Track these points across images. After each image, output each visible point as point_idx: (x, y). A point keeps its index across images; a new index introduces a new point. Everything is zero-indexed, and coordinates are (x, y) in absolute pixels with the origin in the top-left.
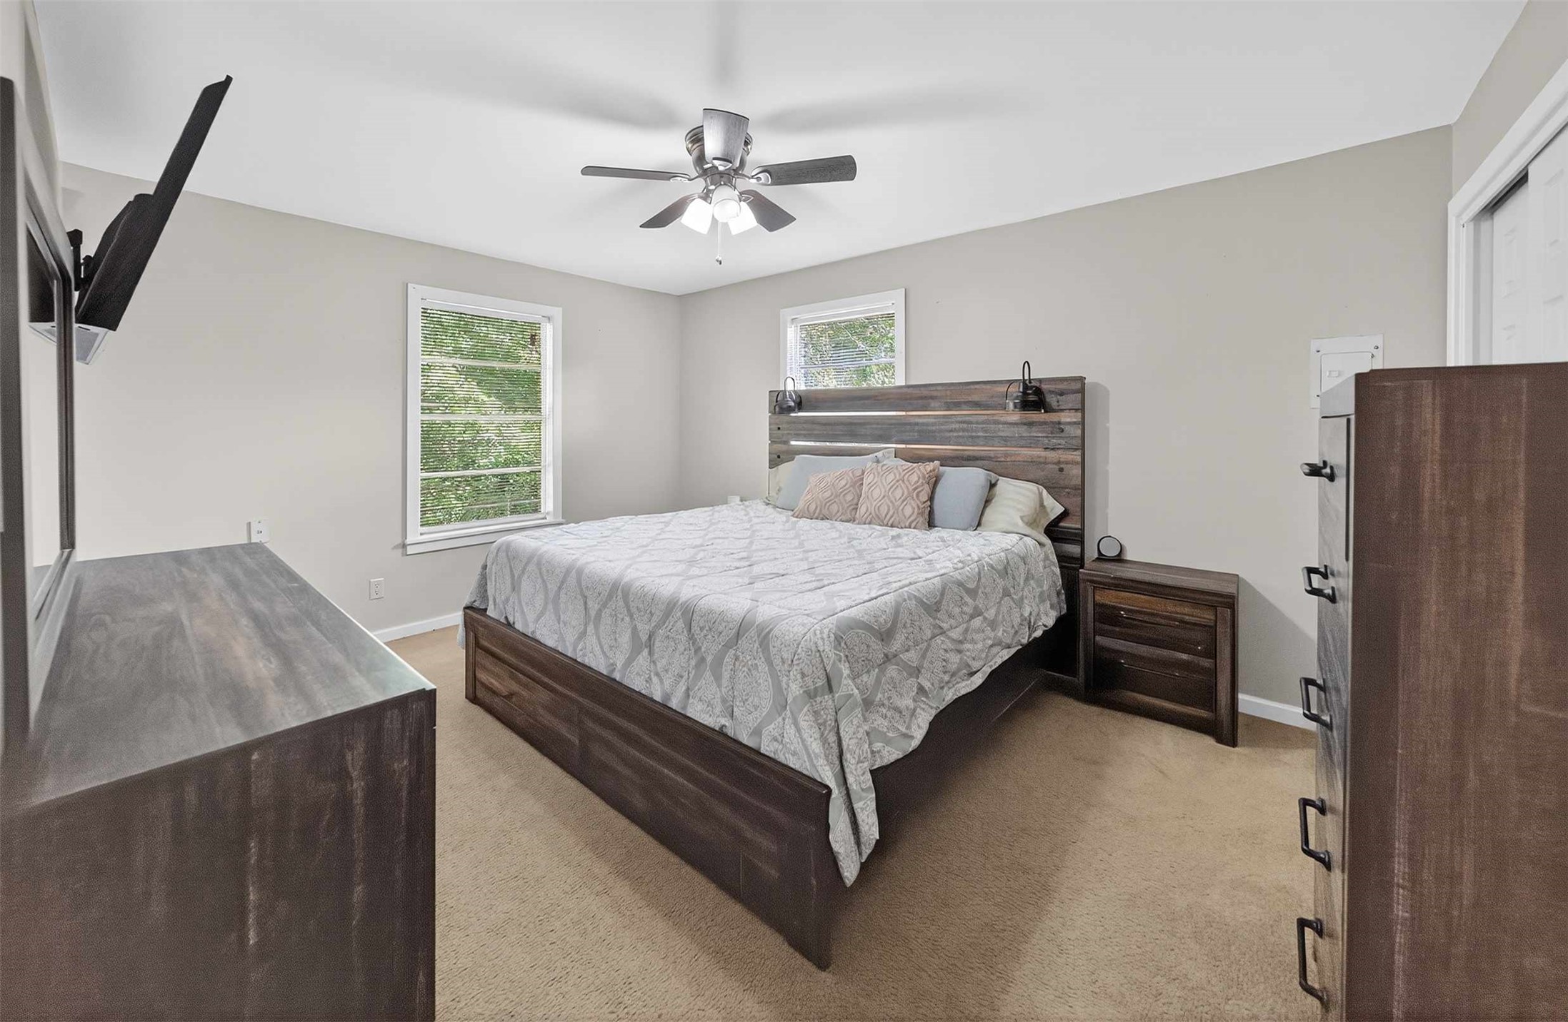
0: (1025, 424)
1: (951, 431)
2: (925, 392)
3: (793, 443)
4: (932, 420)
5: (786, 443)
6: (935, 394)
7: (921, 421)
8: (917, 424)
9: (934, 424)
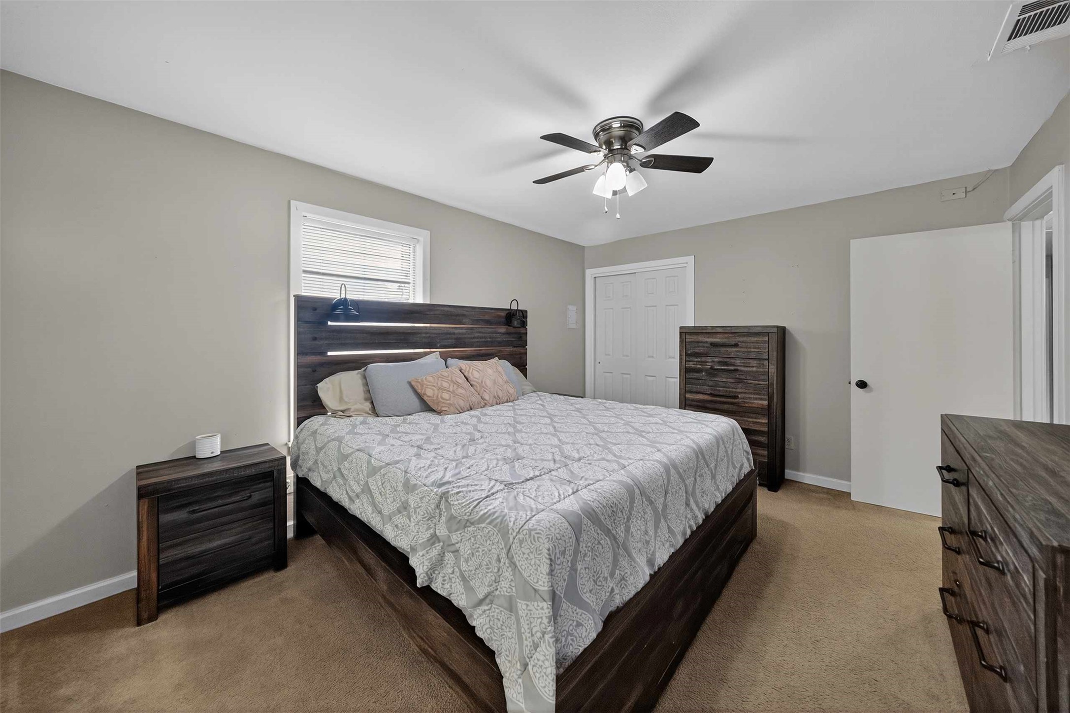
0: (508, 334)
1: (474, 338)
2: (460, 311)
3: (329, 353)
4: (463, 331)
5: (324, 354)
6: (465, 313)
7: (456, 331)
8: (454, 334)
9: (465, 334)
